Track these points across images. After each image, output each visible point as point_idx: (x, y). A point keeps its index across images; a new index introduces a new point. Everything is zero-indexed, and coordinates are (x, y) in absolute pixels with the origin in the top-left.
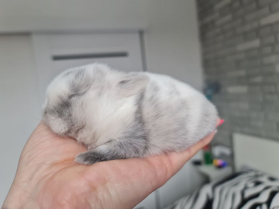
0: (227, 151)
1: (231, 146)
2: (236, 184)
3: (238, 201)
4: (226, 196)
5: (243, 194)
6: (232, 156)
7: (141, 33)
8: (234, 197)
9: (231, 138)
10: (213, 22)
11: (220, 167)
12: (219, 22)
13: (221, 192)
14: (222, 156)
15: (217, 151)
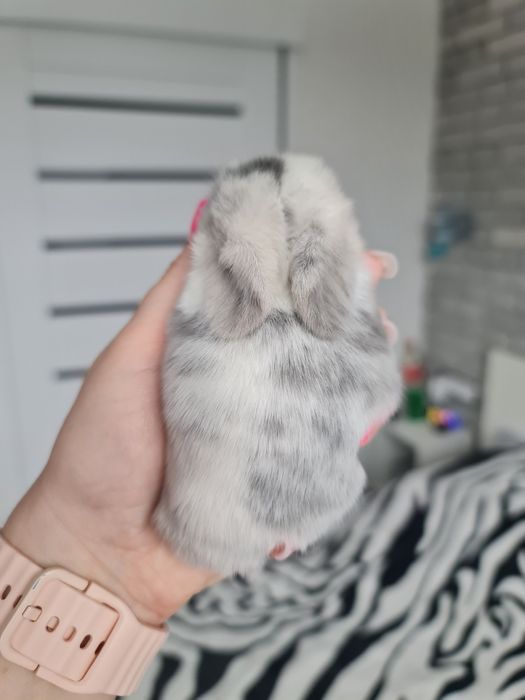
0: (466, 392)
1: (479, 380)
2: (489, 478)
3: (492, 518)
4: (463, 506)
5: (505, 502)
6: (478, 405)
7: (283, 52)
8: (481, 509)
9: (483, 361)
10: (481, 44)
11: (443, 428)
12: (496, 47)
13: (450, 495)
14: (453, 401)
15: (440, 388)
